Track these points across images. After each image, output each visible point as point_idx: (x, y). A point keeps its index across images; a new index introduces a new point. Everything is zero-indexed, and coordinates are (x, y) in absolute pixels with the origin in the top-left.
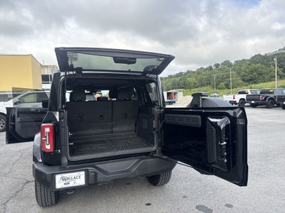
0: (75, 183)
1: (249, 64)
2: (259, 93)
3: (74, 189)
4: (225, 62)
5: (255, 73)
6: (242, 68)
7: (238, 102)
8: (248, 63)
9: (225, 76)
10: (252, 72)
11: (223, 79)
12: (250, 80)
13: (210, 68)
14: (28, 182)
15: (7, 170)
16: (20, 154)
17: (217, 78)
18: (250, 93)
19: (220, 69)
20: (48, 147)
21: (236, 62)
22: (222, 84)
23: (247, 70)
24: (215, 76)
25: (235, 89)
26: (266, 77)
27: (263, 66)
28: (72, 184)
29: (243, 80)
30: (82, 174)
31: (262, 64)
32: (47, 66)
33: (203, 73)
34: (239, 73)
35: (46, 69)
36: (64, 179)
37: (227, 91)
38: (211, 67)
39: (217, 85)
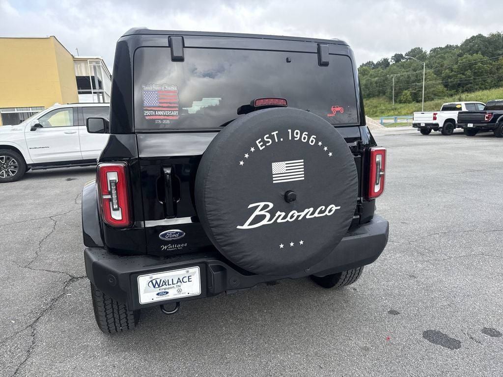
0: (179, 291)
1: (460, 55)
2: (481, 108)
3: (177, 302)
4: (413, 51)
5: (469, 73)
6: (445, 62)
7: (441, 125)
8: (458, 52)
9: (413, 78)
10: (463, 69)
11: (408, 83)
12: (459, 85)
13: (385, 63)
14: (73, 279)
15: (30, 255)
16: (52, 223)
17: (398, 81)
18: (464, 109)
19: (403, 66)
20: (117, 215)
21: (434, 50)
22: (407, 93)
23: (455, 67)
24: (393, 78)
25: (429, 103)
26: (489, 81)
27: (486, 58)
28: (173, 294)
29: (446, 86)
30: (195, 272)
31: (483, 54)
32: (85, 60)
33: (372, 72)
34: (438, 73)
35: (83, 64)
36: (155, 284)
37: (413, 105)
38: (386, 60)
39: (397, 95)
